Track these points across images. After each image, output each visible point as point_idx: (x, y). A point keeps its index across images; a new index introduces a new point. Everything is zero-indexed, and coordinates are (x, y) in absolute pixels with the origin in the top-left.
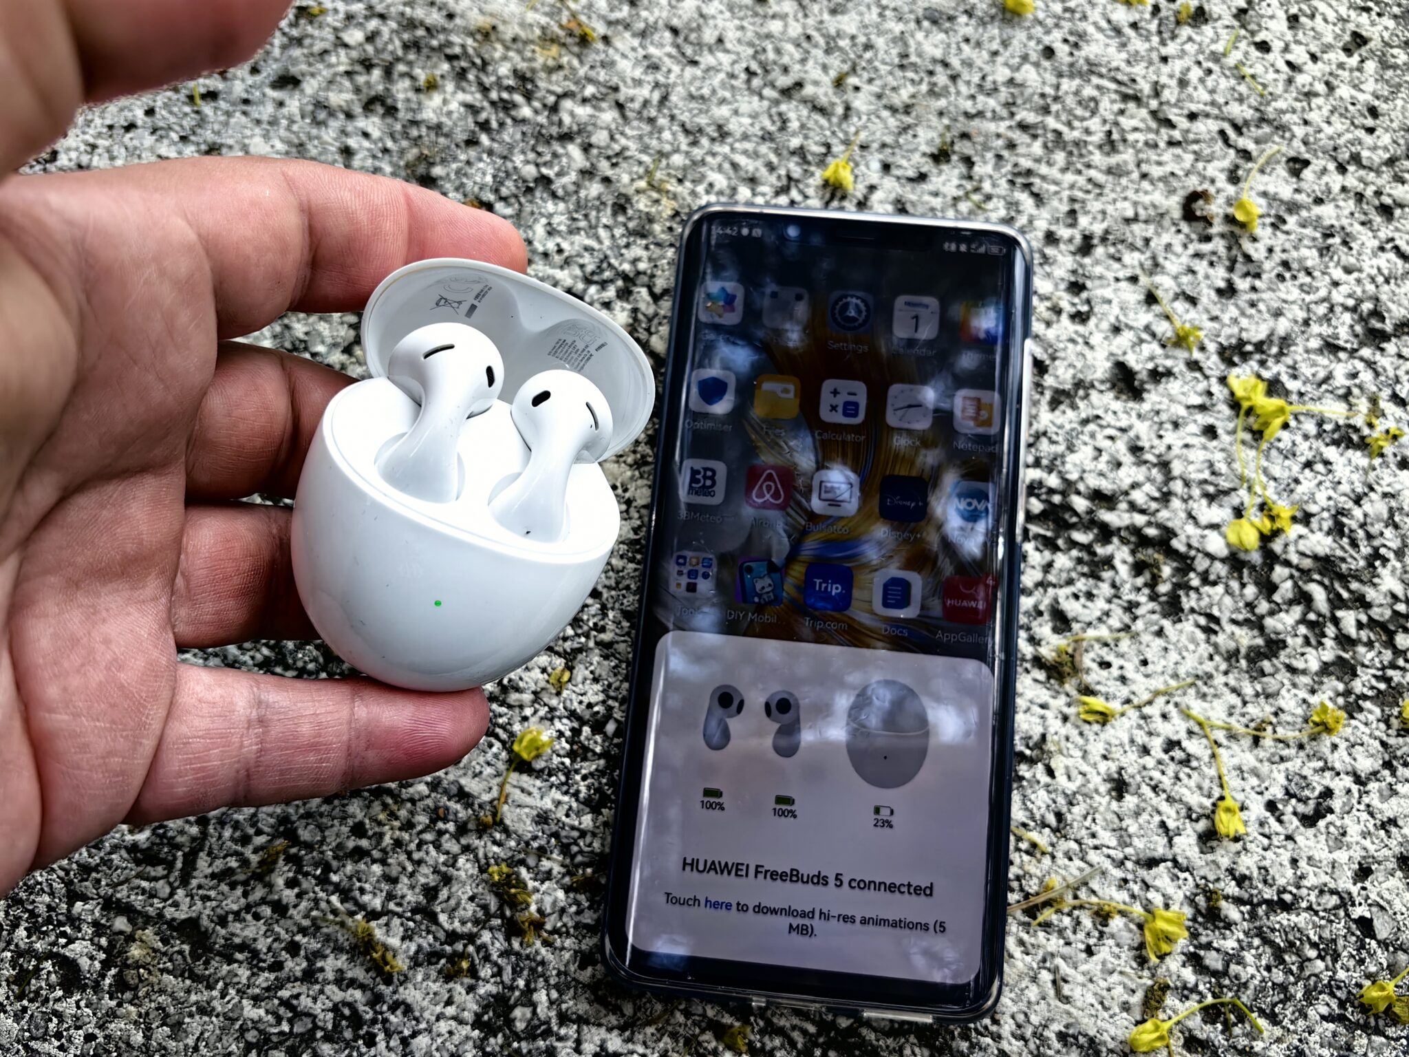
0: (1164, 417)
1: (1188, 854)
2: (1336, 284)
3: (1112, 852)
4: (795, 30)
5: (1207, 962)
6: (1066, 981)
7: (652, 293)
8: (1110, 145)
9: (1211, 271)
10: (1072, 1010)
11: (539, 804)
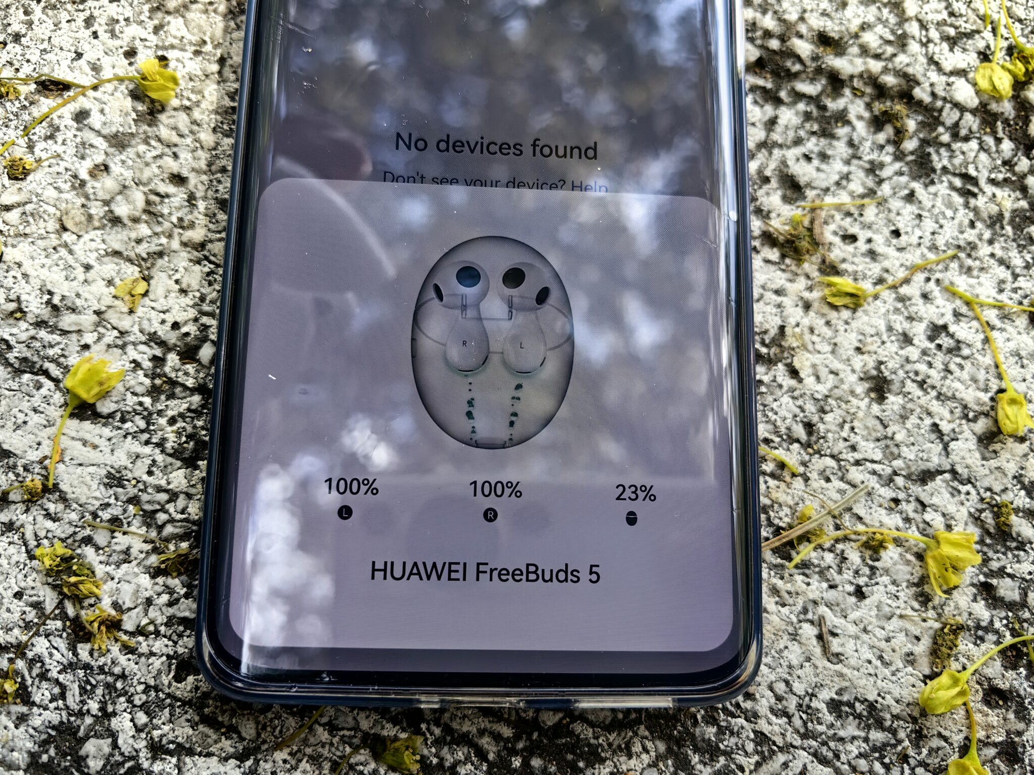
1: (969, 461)
3: (877, 467)
5: (1002, 592)
6: (834, 635)
10: (845, 671)
11: (109, 459)
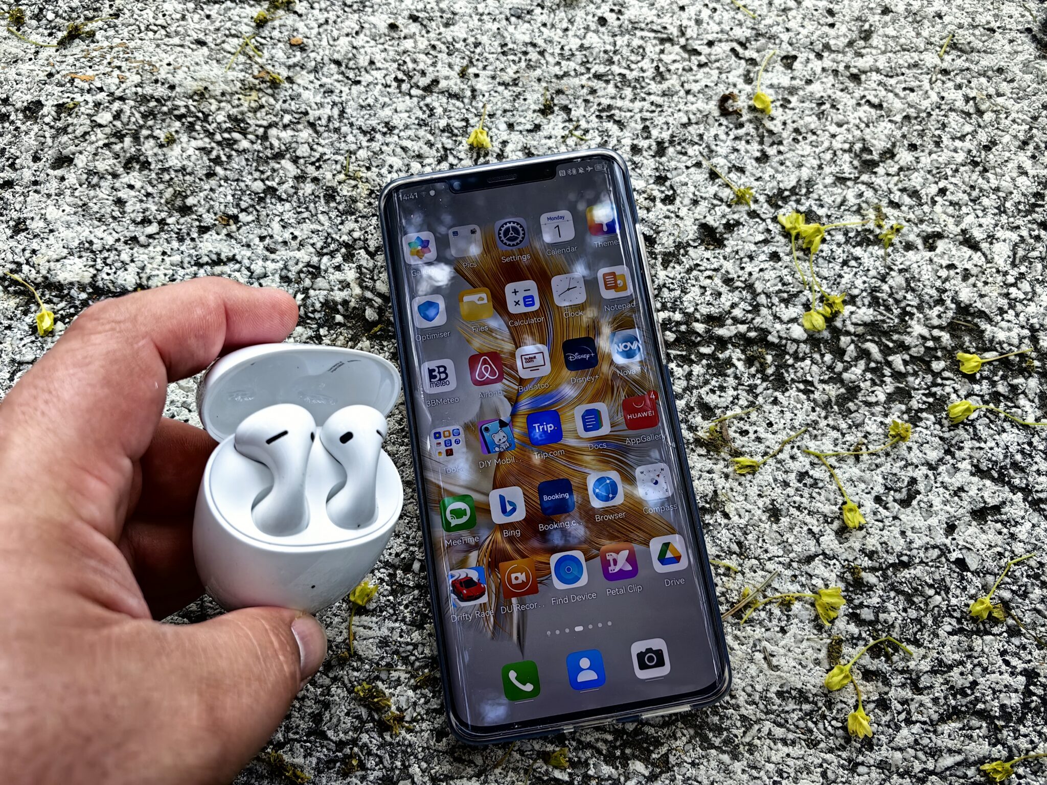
0: (742, 254)
1: (832, 546)
2: (834, 136)
3: (781, 559)
4: (423, 44)
5: (863, 616)
6: (773, 656)
7: (368, 253)
8: (660, 76)
9: (748, 147)
10: (782, 674)
